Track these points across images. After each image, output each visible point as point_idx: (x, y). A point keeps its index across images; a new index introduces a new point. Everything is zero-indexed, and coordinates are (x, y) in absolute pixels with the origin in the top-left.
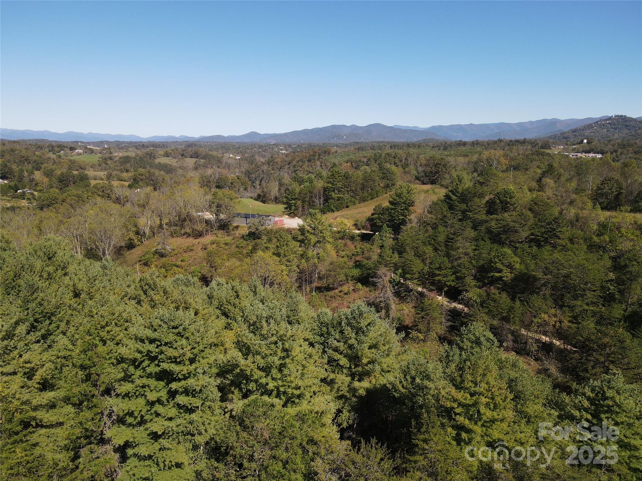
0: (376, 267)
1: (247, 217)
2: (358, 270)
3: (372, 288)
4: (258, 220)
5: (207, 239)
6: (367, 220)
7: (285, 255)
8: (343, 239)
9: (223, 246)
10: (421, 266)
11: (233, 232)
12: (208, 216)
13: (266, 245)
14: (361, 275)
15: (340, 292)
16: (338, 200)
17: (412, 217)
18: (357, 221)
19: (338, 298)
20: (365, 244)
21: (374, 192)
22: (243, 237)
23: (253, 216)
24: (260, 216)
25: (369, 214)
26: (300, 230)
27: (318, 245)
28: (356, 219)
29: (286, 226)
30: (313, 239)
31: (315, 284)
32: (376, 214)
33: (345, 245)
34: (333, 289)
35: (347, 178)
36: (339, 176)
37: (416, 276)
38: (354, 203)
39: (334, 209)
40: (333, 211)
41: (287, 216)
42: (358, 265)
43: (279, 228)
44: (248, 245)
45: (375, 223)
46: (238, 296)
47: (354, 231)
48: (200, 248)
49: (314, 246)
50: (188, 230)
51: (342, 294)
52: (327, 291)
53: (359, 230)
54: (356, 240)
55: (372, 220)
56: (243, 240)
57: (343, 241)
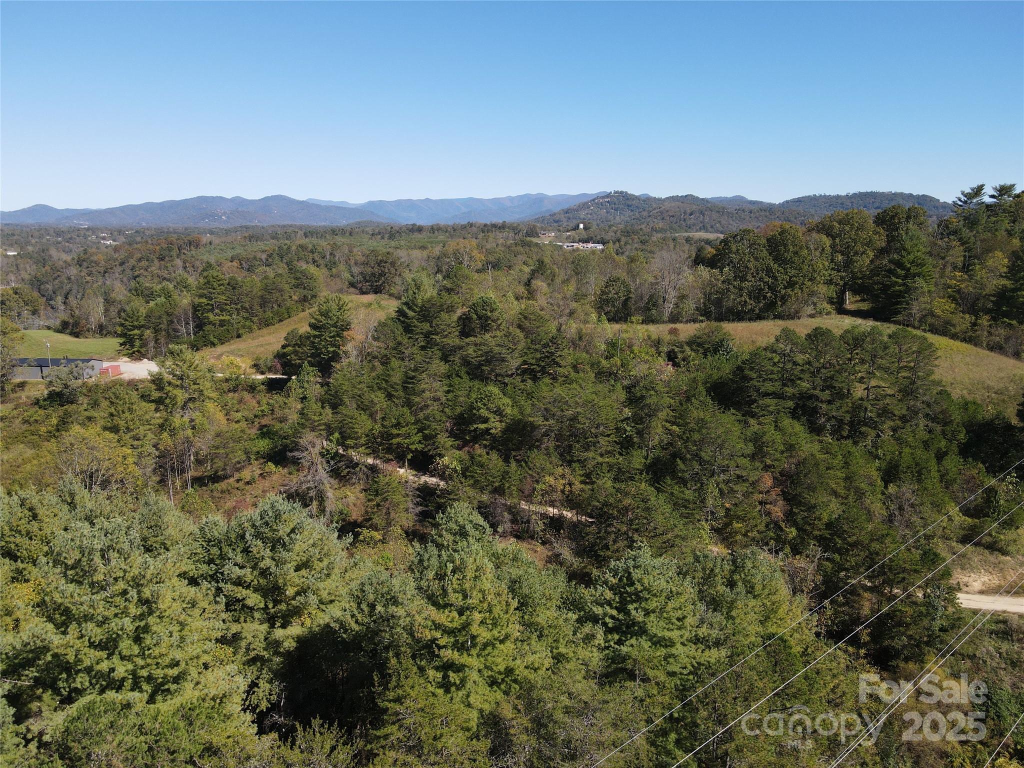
0: (297, 434)
1: (41, 364)
2: (267, 441)
3: (293, 468)
4: (66, 369)
6: (275, 357)
7: (128, 428)
8: (235, 391)
10: (369, 424)
11: (12, 396)
13: (86, 413)
14: (272, 449)
15: (238, 481)
16: (221, 325)
17: (349, 347)
18: (258, 359)
19: (236, 491)
20: (275, 397)
21: (283, 310)
22: (37, 402)
23: (56, 362)
24: (69, 361)
25: (277, 347)
26: (153, 381)
27: (191, 405)
28: (255, 356)
29: (126, 376)
30: (181, 396)
31: (190, 474)
32: (289, 345)
33: (240, 401)
34: (226, 477)
35: (234, 288)
36: (220, 285)
37: (363, 440)
38: (251, 330)
39: (216, 341)
40: (213, 345)
41: (126, 359)
42: (265, 432)
43: (112, 381)
44: (48, 416)
45: (290, 361)
46: (35, 517)
47: (253, 377)
49: (183, 409)
51: (241, 484)
52: (213, 483)
53: (263, 373)
54: (259, 391)
55: (284, 355)
56: (37, 408)
57: (236, 395)
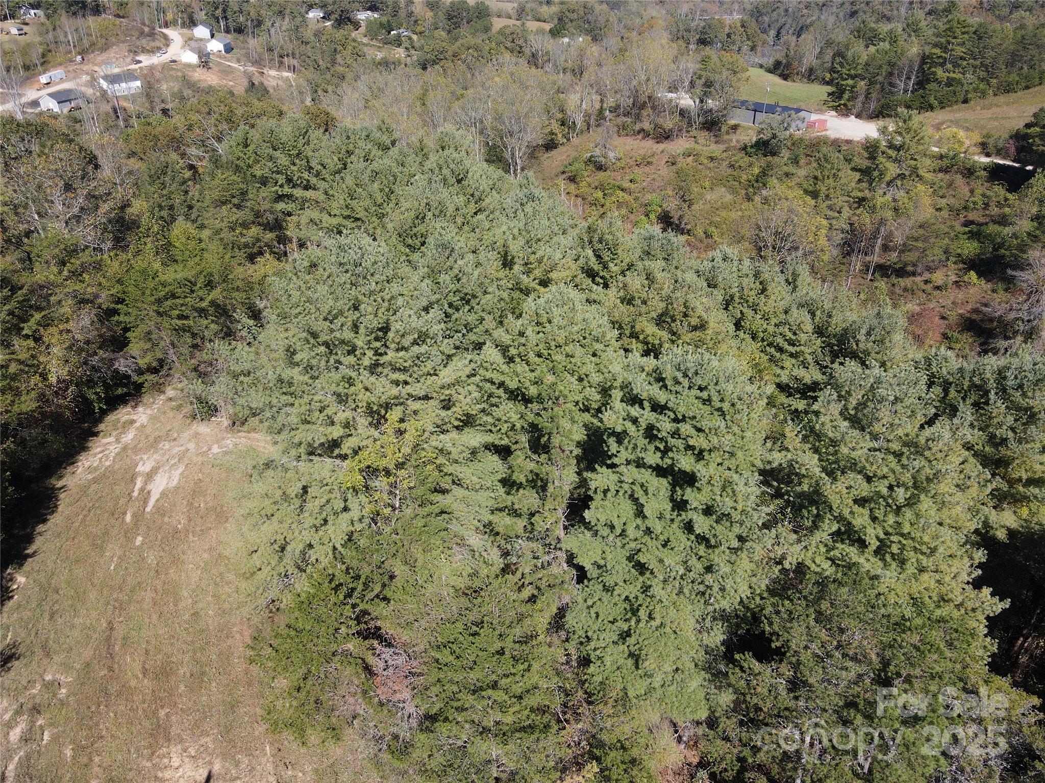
1: (757, 108)
2: (976, 244)
3: (1000, 286)
4: (779, 118)
5: (679, 145)
6: (1011, 137)
7: (827, 196)
8: (947, 172)
9: (705, 161)
11: (726, 137)
12: (686, 101)
13: (785, 169)
14: (978, 255)
15: (926, 282)
16: (949, 84)
18: (988, 136)
19: (920, 293)
20: (996, 188)
21: (1036, 74)
22: (744, 148)
23: (771, 109)
24: (786, 109)
25: (1018, 124)
26: (866, 148)
27: (898, 182)
28: (985, 132)
29: (832, 134)
30: (892, 170)
31: (876, 258)
32: (1036, 125)
33: (950, 185)
34: (914, 274)
35: (980, 38)
36: (963, 33)
38: (984, 95)
39: (936, 103)
40: (931, 108)
41: (833, 113)
42: (973, 231)
43: (818, 137)
44: (751, 165)
45: (1030, 145)
47: (976, 158)
48: (664, 162)
49: (888, 185)
50: (646, 125)
51: (928, 287)
52: (898, 276)
53: (988, 155)
54: (978, 177)
55: (1026, 137)
56: (743, 154)
57: (947, 177)
